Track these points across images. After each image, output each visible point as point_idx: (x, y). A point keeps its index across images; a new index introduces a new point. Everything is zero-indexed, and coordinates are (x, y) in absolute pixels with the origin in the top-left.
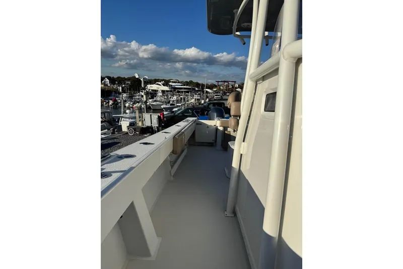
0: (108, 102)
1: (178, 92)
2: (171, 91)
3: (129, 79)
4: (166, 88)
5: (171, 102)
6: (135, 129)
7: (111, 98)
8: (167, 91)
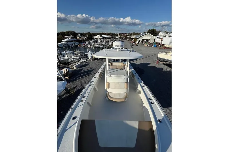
0: (82, 46)
1: (106, 39)
2: (103, 39)
3: (87, 34)
4: (101, 37)
5: (103, 45)
6: (93, 59)
7: (82, 43)
8: (101, 39)
